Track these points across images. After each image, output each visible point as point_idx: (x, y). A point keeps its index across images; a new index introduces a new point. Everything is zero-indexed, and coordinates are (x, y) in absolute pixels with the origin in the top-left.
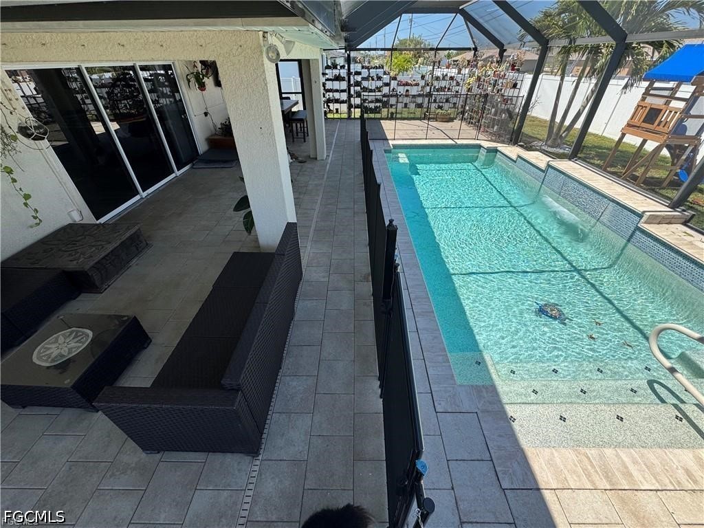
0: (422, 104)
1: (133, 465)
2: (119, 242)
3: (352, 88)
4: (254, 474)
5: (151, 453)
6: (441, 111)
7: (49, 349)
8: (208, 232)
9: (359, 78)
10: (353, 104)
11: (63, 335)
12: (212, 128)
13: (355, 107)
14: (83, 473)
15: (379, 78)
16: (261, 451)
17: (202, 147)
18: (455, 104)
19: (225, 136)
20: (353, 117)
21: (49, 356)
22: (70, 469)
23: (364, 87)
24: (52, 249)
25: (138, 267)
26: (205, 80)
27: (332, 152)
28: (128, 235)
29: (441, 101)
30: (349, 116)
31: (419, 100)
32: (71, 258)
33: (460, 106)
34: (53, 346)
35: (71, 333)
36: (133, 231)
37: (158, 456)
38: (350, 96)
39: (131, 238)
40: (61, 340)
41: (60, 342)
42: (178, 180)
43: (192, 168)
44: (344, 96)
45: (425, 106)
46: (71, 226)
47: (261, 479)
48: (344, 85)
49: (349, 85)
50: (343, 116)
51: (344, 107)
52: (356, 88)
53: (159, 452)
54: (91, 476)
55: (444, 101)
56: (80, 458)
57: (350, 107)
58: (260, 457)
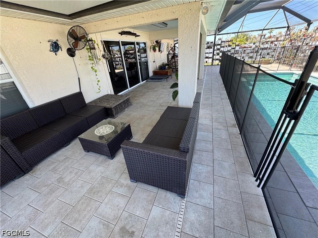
0: (252, 56)
1: (125, 185)
2: (123, 100)
3: (215, 52)
4: (183, 207)
5: (133, 182)
6: (264, 59)
7: (100, 130)
8: (153, 102)
9: (219, 47)
10: (215, 58)
11: (105, 127)
12: (155, 67)
13: (216, 60)
14: (106, 182)
15: (229, 46)
16: (186, 196)
17: (151, 74)
18: (273, 55)
19: (160, 70)
20: (214, 64)
21: (100, 132)
22: (101, 179)
23: (221, 51)
24: (102, 101)
25: (127, 111)
26: (156, 48)
27: (205, 77)
28: (126, 98)
29: (265, 54)
30: (212, 64)
31: (251, 55)
32: (107, 104)
33: (276, 56)
34: (101, 129)
35: (108, 126)
36: (128, 97)
37: (135, 184)
38: (214, 55)
39: (127, 100)
40: (104, 128)
41: (103, 128)
42: (141, 85)
43: (146, 81)
44: (211, 55)
45: (254, 58)
46: (108, 95)
47: (187, 211)
48: (211, 50)
49: (214, 50)
50: (209, 64)
51: (210, 61)
52: (217, 51)
53: (136, 182)
54: (109, 184)
55: (266, 54)
56: (105, 176)
57: (213, 60)
58: (185, 199)
